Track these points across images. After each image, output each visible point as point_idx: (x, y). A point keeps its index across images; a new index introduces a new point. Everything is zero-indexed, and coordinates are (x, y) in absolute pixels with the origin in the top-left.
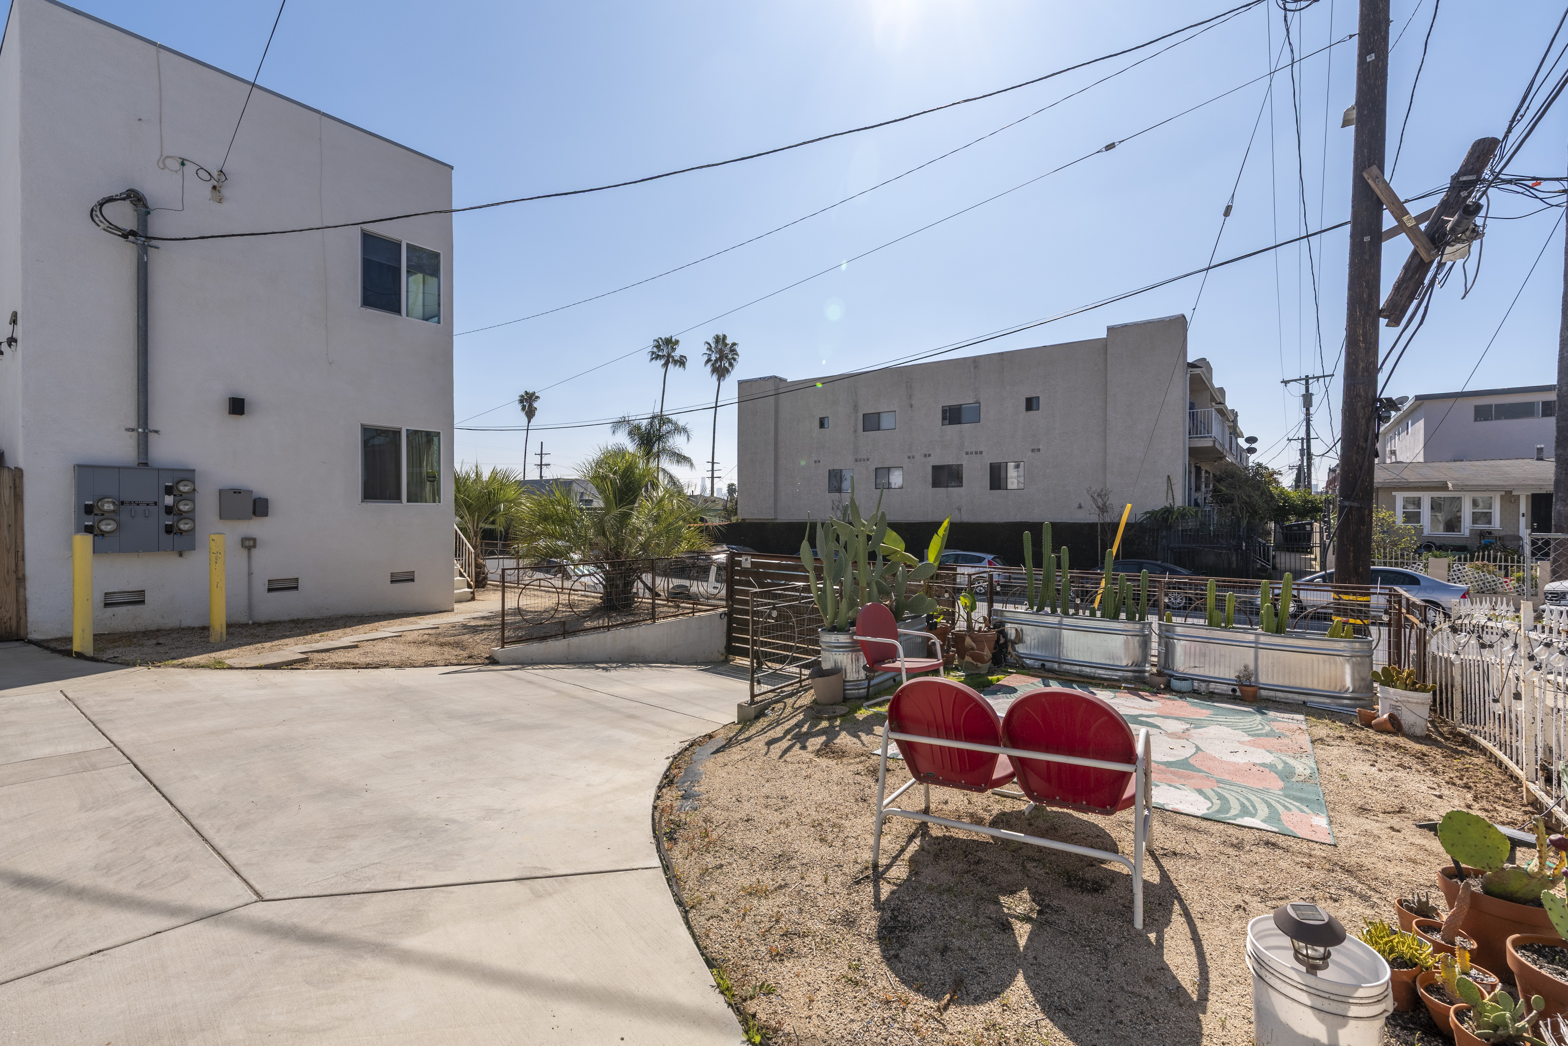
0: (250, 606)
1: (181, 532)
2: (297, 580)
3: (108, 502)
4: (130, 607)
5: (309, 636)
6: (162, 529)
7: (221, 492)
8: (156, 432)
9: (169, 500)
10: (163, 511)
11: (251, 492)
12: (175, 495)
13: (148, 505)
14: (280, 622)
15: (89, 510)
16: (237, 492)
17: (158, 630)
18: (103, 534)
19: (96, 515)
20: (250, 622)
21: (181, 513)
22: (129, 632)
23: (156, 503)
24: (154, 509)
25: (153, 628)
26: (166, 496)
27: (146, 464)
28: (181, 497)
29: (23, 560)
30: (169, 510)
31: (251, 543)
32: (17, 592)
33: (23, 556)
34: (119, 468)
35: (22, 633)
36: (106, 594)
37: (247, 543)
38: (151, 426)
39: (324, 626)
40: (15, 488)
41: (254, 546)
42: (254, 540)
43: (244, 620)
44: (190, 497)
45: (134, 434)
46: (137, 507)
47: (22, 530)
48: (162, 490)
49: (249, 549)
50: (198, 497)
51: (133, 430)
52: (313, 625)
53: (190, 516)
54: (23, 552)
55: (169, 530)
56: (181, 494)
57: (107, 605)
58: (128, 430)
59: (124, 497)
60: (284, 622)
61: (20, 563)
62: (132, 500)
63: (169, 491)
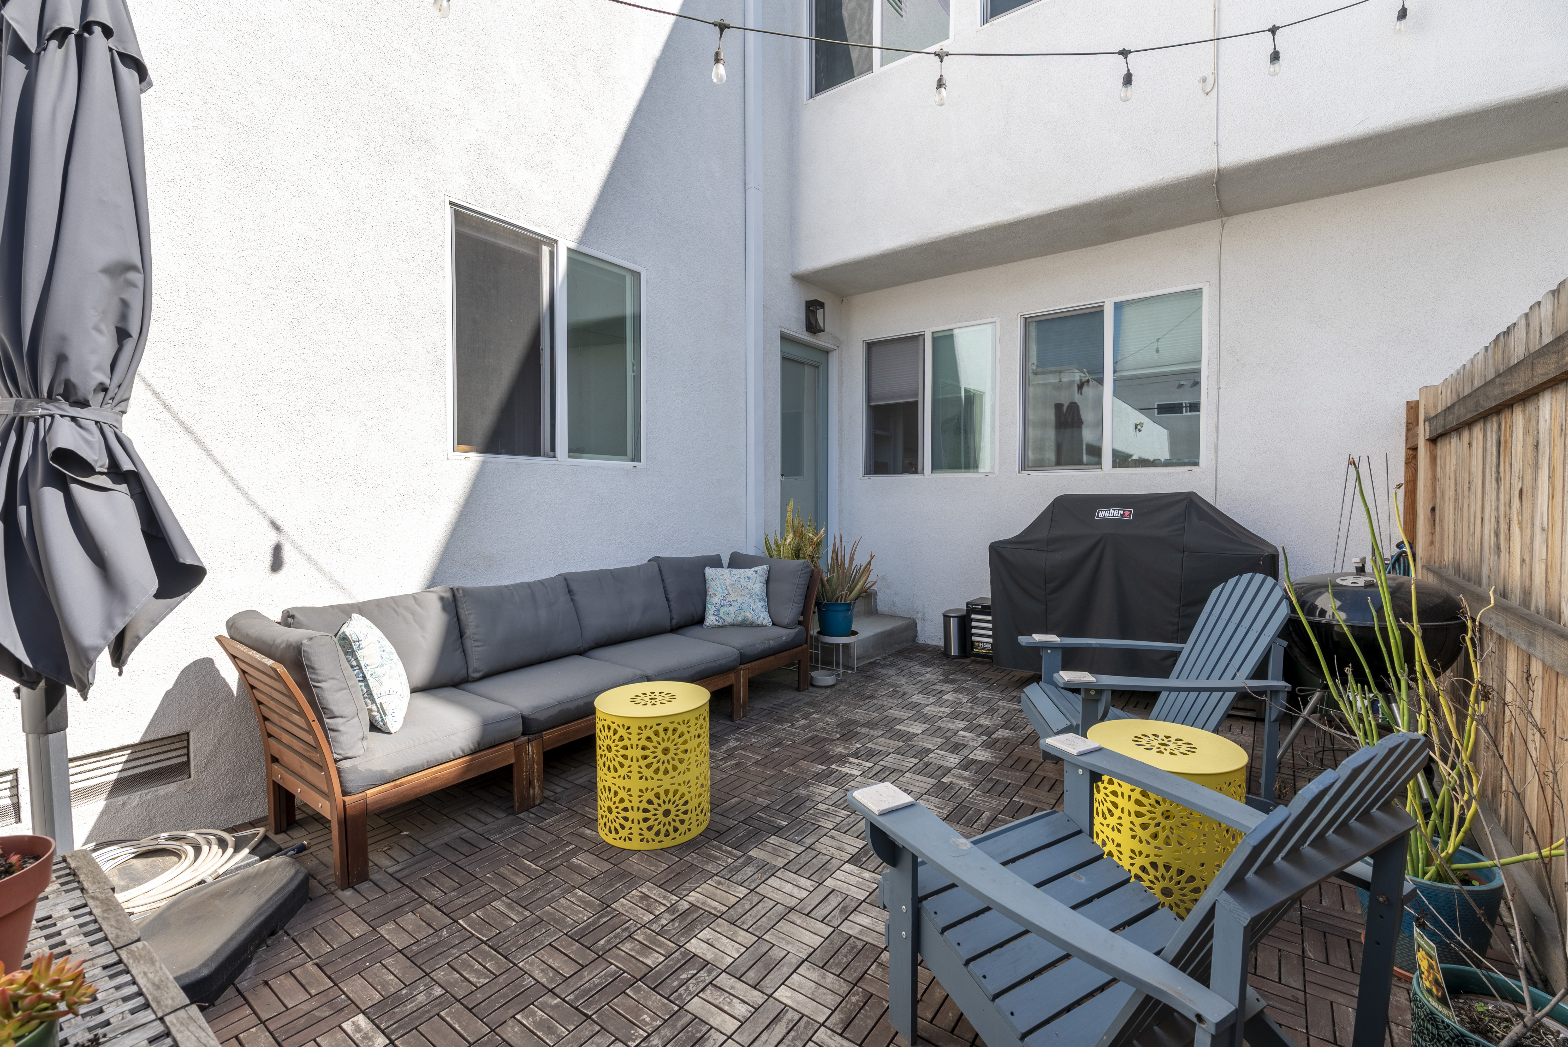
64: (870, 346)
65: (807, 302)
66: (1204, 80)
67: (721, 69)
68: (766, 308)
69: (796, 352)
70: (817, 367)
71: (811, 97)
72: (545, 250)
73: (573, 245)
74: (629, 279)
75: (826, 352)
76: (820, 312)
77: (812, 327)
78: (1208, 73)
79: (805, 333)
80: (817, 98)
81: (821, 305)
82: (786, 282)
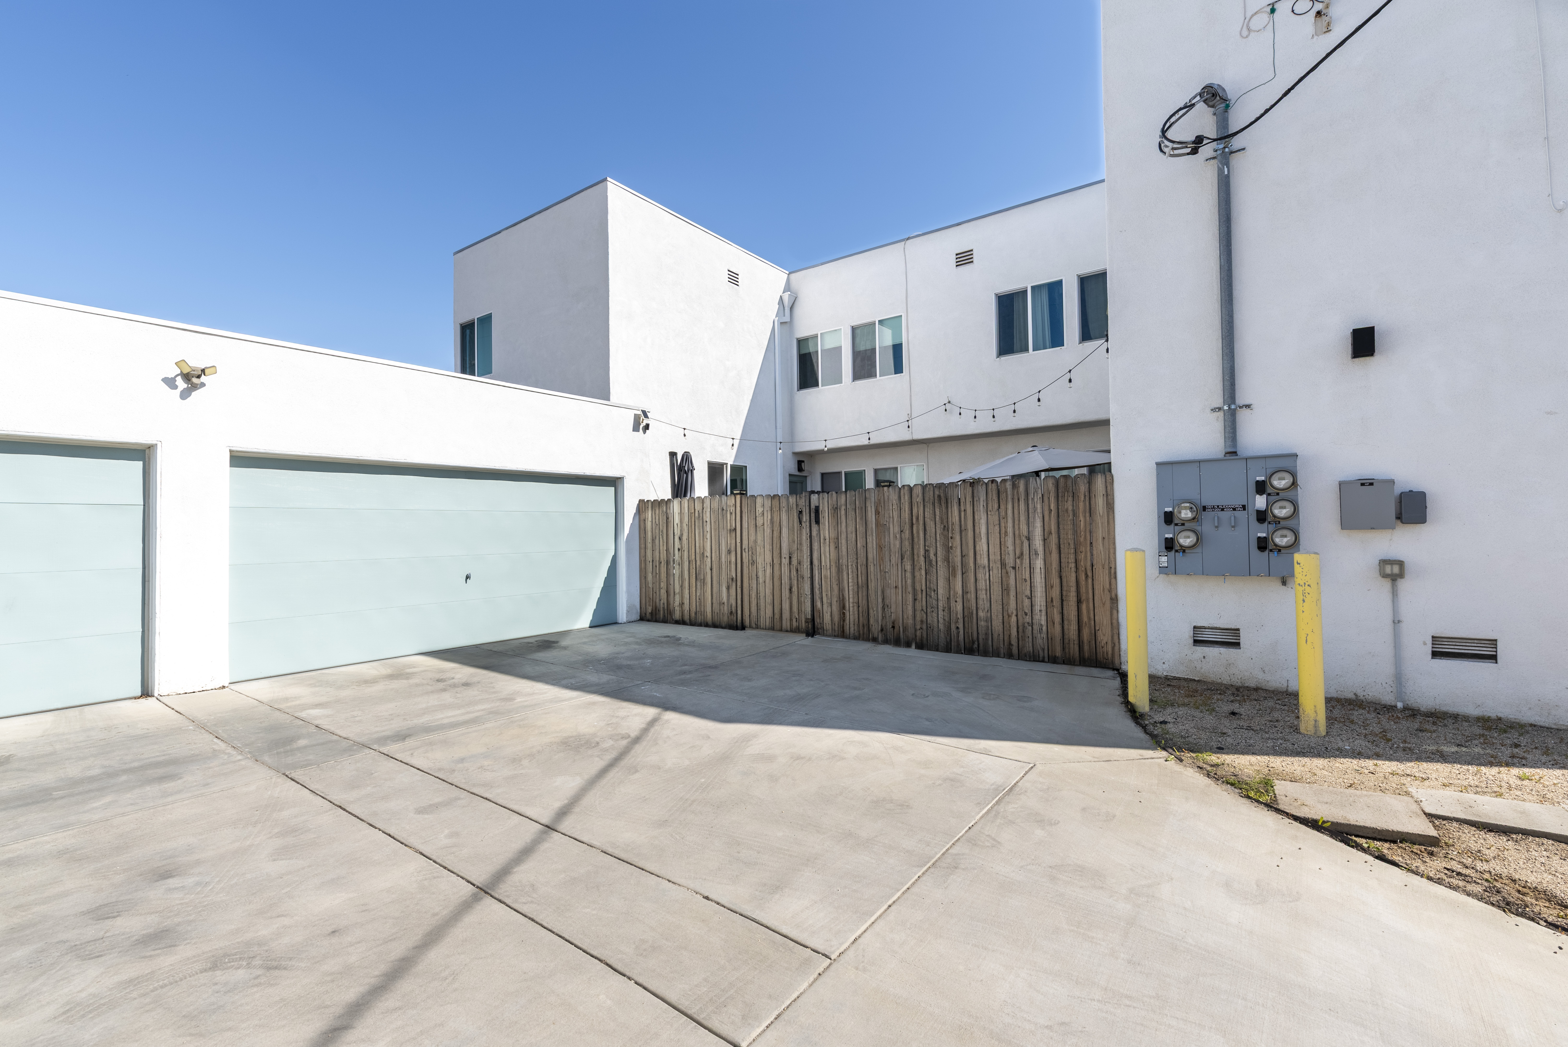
0: (1399, 678)
1: (1279, 549)
2: (1494, 642)
3: (1185, 508)
4: (1223, 650)
5: (1494, 770)
6: (1254, 544)
7: (1341, 484)
8: (1248, 406)
9: (1261, 502)
10: (1253, 517)
11: (1392, 482)
12: (1269, 494)
13: (1234, 509)
14: (1456, 717)
15: (1168, 518)
16: (1367, 483)
17: (1257, 689)
18: (1184, 550)
19: (1176, 525)
20: (1400, 705)
21: (1277, 521)
22: (1221, 684)
23: (1244, 508)
24: (1240, 514)
25: (1252, 684)
26: (1258, 496)
27: (1235, 453)
28: (1275, 495)
29: (1115, 578)
30: (1262, 516)
31: (1396, 569)
32: (1111, 614)
33: (1115, 573)
34: (1199, 462)
35: (1117, 662)
36: (1195, 627)
37: (1388, 569)
38: (1240, 401)
39: (1547, 752)
40: (1107, 495)
41: (1401, 575)
42: (1401, 564)
43: (1388, 698)
44: (1290, 495)
45: (1221, 414)
46: (1221, 514)
47: (1114, 544)
48: (1252, 488)
49: (1394, 578)
50: (1304, 496)
51: (1220, 409)
52: (1523, 741)
53: (1291, 524)
54: (1115, 568)
55: (1263, 545)
56: (1278, 492)
57: (1196, 642)
58: (1214, 410)
59: (1208, 500)
60: (1466, 718)
61: (1113, 580)
62: (1216, 504)
63: (1261, 487)
64: (823, 475)
65: (798, 461)
66: (908, 414)
67: (781, 451)
68: (784, 467)
69: (794, 479)
70: (802, 483)
71: (798, 391)
72: (725, 466)
73: (732, 463)
74: (744, 468)
75: (806, 477)
76: (803, 464)
77: (800, 469)
78: (909, 413)
79: (798, 472)
80: (800, 392)
81: (803, 461)
82: (790, 455)
